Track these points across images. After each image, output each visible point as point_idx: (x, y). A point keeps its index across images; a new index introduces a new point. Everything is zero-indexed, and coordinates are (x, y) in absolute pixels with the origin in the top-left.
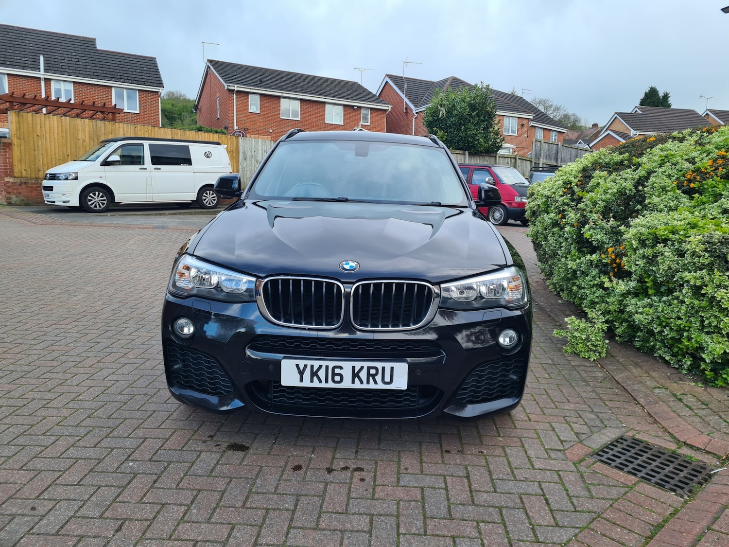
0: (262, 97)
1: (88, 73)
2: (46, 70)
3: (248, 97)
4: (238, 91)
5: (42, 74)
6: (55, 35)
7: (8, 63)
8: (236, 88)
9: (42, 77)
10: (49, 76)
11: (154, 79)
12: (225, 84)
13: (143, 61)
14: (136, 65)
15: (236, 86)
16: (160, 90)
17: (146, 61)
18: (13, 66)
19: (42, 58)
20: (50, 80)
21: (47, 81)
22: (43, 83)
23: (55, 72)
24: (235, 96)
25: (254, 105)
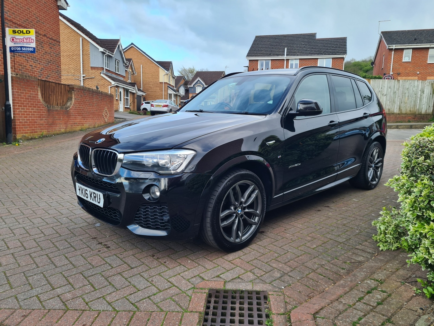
0: (414, 50)
1: (307, 53)
2: (287, 55)
3: (403, 52)
4: (395, 49)
5: (285, 57)
6: (297, 35)
7: (272, 54)
8: (394, 47)
9: (285, 58)
10: (288, 58)
11: (342, 50)
12: (387, 45)
13: (339, 41)
14: (334, 44)
15: (394, 45)
16: (344, 56)
17: (341, 40)
18: (274, 55)
19: (286, 49)
20: (289, 59)
21: (288, 60)
22: (285, 62)
23: (292, 55)
24: (393, 52)
25: (407, 57)
